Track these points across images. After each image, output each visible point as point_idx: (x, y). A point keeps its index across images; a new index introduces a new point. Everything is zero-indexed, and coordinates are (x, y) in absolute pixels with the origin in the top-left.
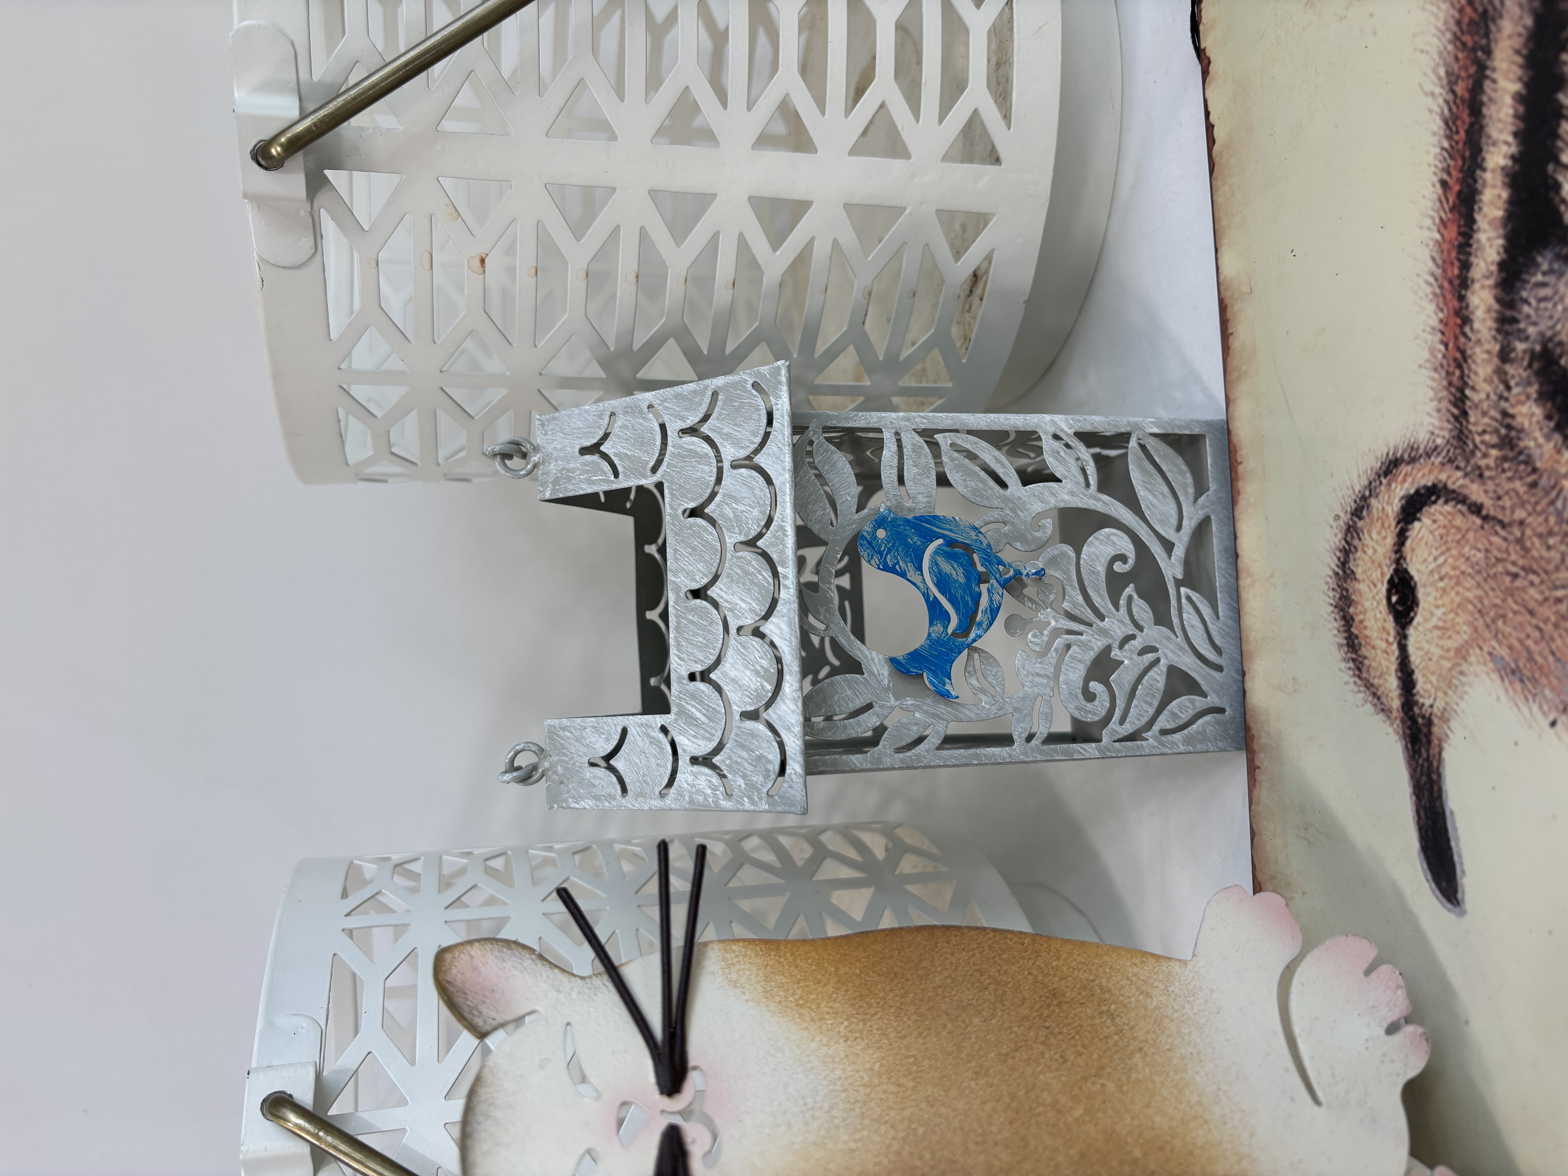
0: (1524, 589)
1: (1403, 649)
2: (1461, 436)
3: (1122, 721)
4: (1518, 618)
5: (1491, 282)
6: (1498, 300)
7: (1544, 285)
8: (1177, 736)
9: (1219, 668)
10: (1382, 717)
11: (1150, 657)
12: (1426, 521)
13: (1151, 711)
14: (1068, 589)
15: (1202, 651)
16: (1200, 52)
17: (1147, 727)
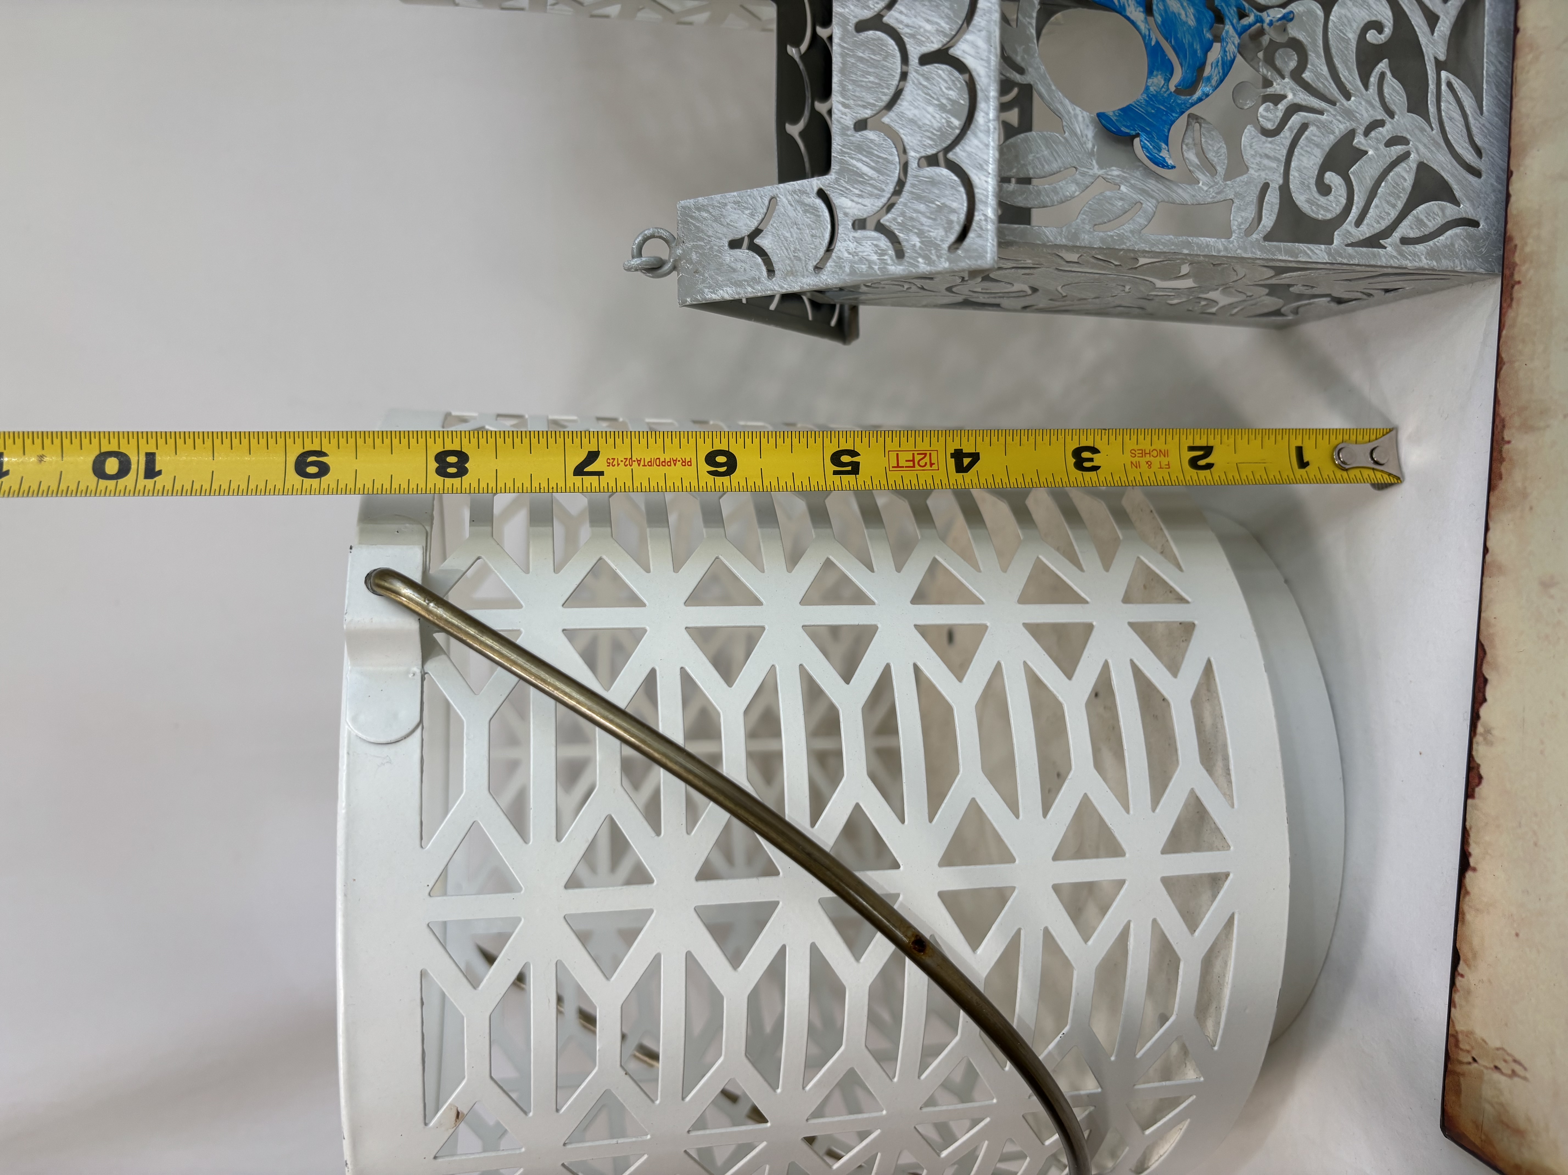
3: (1359, 222)
8: (1420, 247)
9: (1477, 172)
11: (1398, 149)
13: (1394, 214)
14: (1312, 56)
15: (1460, 150)
17: (1387, 232)
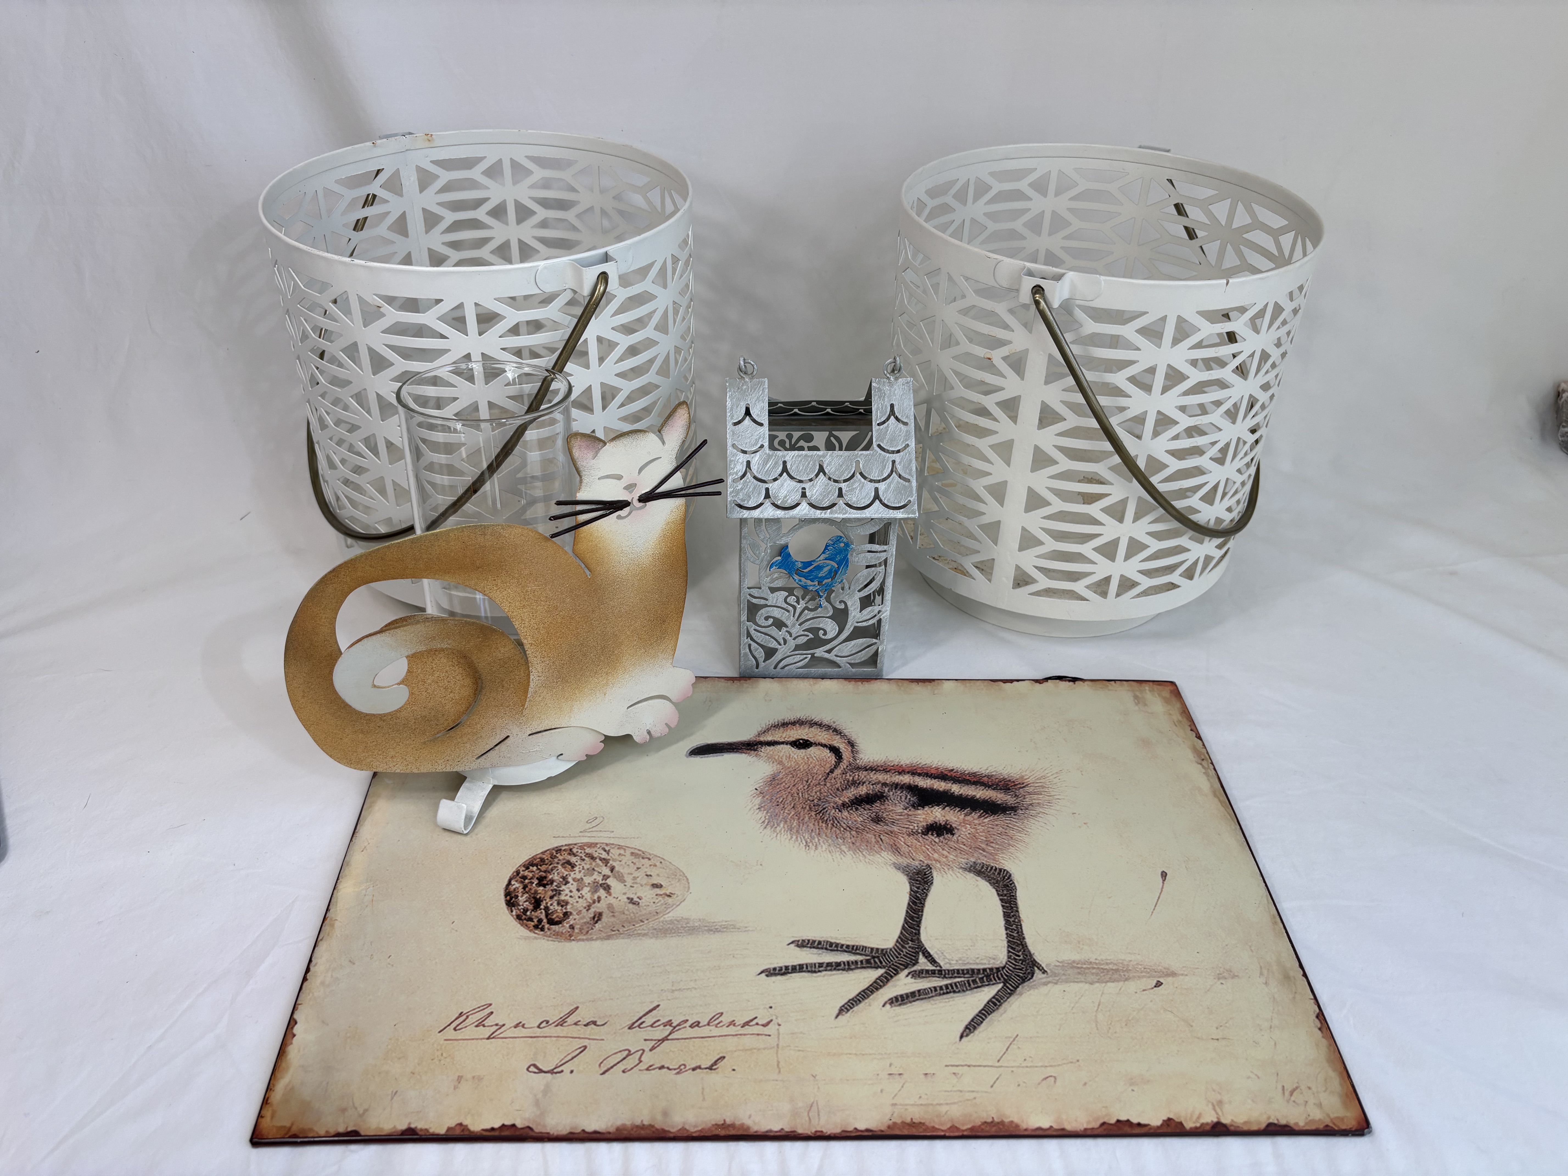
0: (802, 784)
1: (783, 743)
2: (859, 768)
3: (755, 630)
4: (792, 782)
5: (912, 782)
6: (904, 784)
7: (906, 798)
8: (747, 650)
9: (775, 668)
10: (757, 733)
11: (782, 642)
12: (829, 755)
13: (759, 641)
14: (813, 613)
15: (783, 662)
16: (1047, 679)
17: (752, 639)
